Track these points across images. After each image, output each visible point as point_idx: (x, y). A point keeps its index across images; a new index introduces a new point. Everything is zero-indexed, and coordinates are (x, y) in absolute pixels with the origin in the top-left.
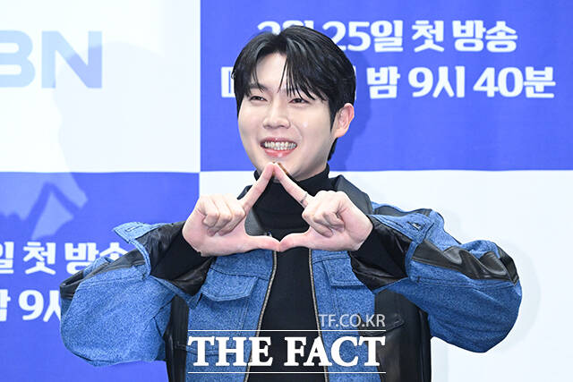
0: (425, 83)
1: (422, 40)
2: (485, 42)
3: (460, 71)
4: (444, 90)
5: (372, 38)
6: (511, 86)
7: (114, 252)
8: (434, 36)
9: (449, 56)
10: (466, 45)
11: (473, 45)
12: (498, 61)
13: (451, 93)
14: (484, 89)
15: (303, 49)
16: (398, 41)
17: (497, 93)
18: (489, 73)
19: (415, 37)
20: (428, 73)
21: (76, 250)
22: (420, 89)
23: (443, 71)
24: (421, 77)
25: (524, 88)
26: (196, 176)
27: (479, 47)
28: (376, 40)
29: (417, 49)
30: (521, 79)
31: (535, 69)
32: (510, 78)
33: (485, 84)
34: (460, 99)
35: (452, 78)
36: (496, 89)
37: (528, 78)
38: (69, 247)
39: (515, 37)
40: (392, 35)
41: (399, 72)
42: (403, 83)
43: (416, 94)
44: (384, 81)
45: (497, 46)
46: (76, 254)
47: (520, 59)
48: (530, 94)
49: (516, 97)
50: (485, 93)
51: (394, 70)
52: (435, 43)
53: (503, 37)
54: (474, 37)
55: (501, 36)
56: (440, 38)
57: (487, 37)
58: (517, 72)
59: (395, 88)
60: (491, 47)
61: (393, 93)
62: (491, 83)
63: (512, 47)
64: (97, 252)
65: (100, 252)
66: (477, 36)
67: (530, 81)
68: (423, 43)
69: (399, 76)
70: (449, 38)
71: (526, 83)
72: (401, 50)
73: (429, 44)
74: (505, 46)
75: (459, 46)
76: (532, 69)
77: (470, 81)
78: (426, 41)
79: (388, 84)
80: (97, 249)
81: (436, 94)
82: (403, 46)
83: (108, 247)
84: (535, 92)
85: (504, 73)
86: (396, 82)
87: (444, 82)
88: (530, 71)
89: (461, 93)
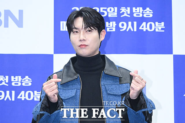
0: (124, 27)
1: (123, 13)
2: (143, 14)
3: (135, 23)
4: (130, 29)
5: (108, 13)
6: (151, 28)
7: (27, 79)
8: (127, 12)
9: (131, 18)
10: (137, 15)
11: (139, 15)
12: (147, 20)
13: (132, 30)
14: (142, 29)
15: (88, 15)
16: (116, 14)
17: (147, 30)
18: (144, 24)
19: (121, 12)
20: (125, 24)
21: (15, 78)
22: (123, 29)
23: (130, 23)
24: (123, 25)
25: (155, 28)
26: (52, 55)
27: (141, 15)
28: (109, 13)
29: (122, 16)
30: (154, 26)
31: (158, 23)
32: (151, 25)
33: (143, 27)
34: (135, 32)
35: (133, 25)
36: (146, 29)
37: (156, 25)
38: (12, 77)
39: (152, 13)
40: (114, 12)
41: (116, 23)
42: (117, 27)
43: (121, 30)
44: (111, 26)
45: (147, 15)
46: (15, 80)
47: (154, 19)
48: (157, 30)
49: (152, 31)
50: (143, 30)
51: (114, 23)
52: (127, 14)
53: (149, 13)
54: (139, 13)
55: (148, 12)
56: (129, 13)
57: (144, 13)
58: (153, 24)
59: (115, 28)
60: (145, 16)
61: (114, 30)
62: (145, 27)
63: (151, 16)
64: (21, 79)
65: (22, 79)
66: (140, 12)
67: (157, 26)
68: (124, 14)
69: (116, 24)
70: (132, 13)
71: (156, 27)
72: (117, 16)
73: (125, 15)
74: (149, 15)
75: (135, 15)
76: (157, 22)
77: (138, 26)
78: (125, 14)
79: (113, 27)
80: (21, 78)
81: (127, 30)
82: (117, 15)
83: (25, 77)
84: (158, 30)
85: (149, 24)
86: (115, 27)
87: (130, 26)
88: (157, 23)
89: (135, 30)
